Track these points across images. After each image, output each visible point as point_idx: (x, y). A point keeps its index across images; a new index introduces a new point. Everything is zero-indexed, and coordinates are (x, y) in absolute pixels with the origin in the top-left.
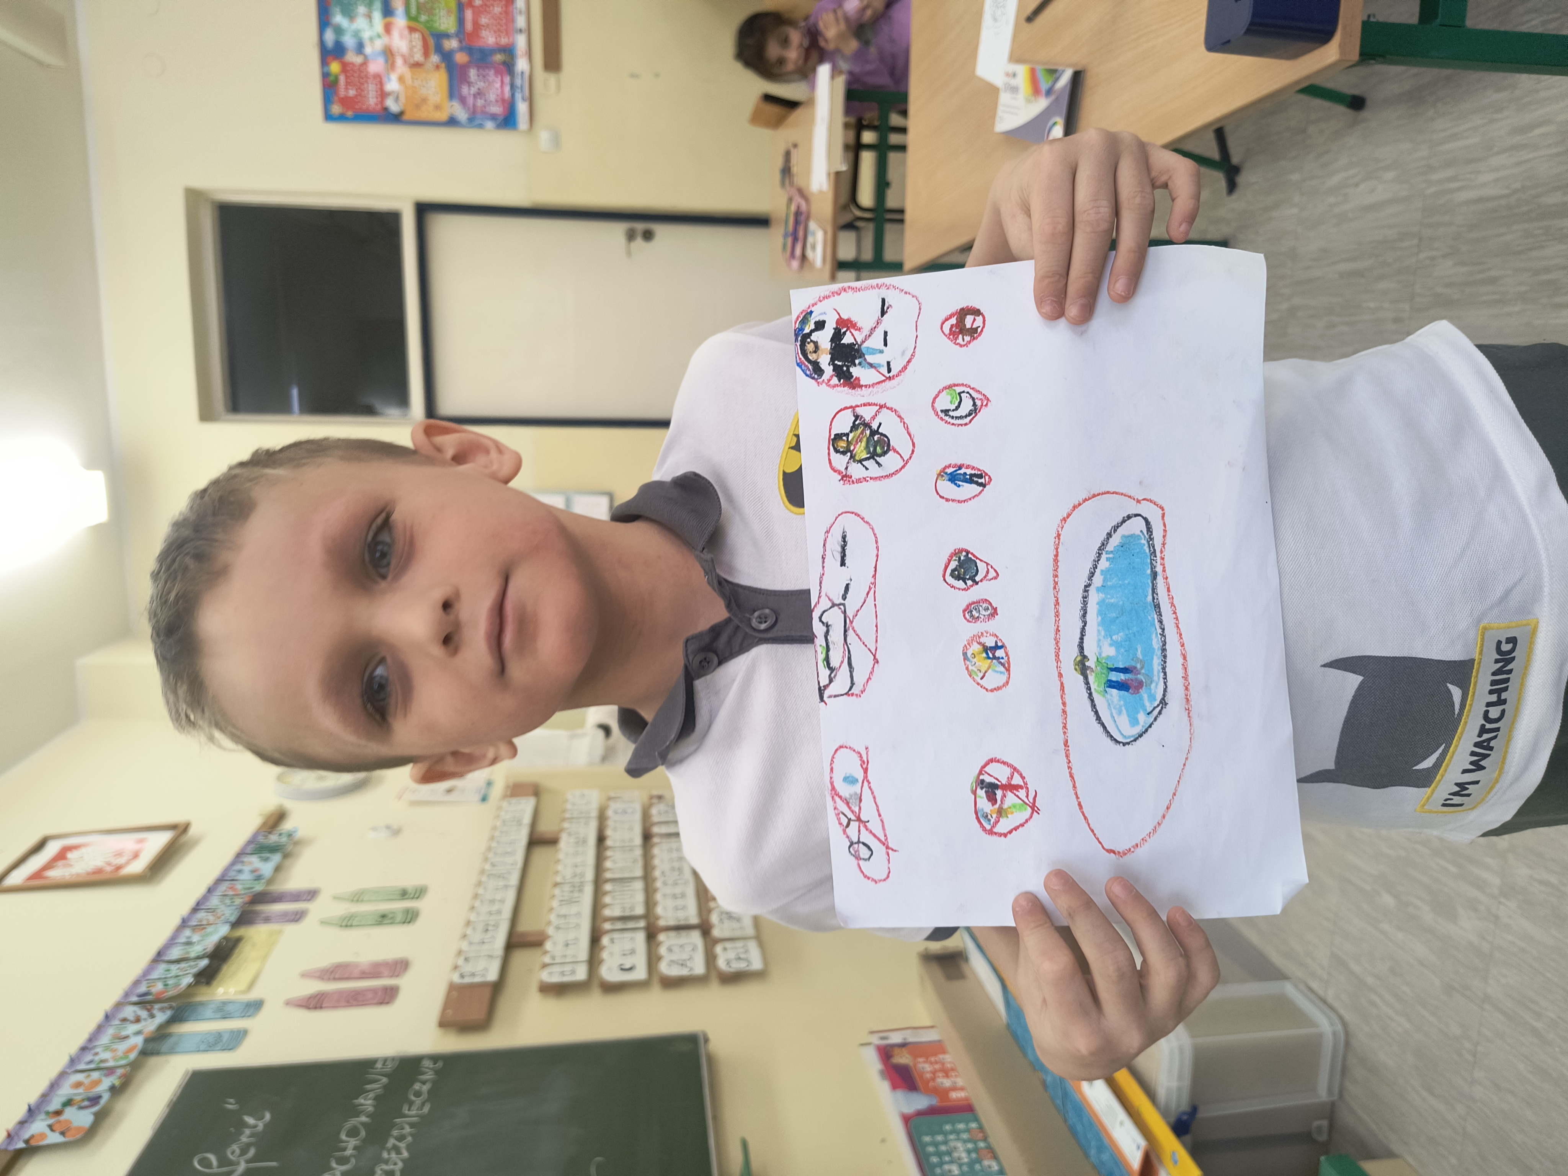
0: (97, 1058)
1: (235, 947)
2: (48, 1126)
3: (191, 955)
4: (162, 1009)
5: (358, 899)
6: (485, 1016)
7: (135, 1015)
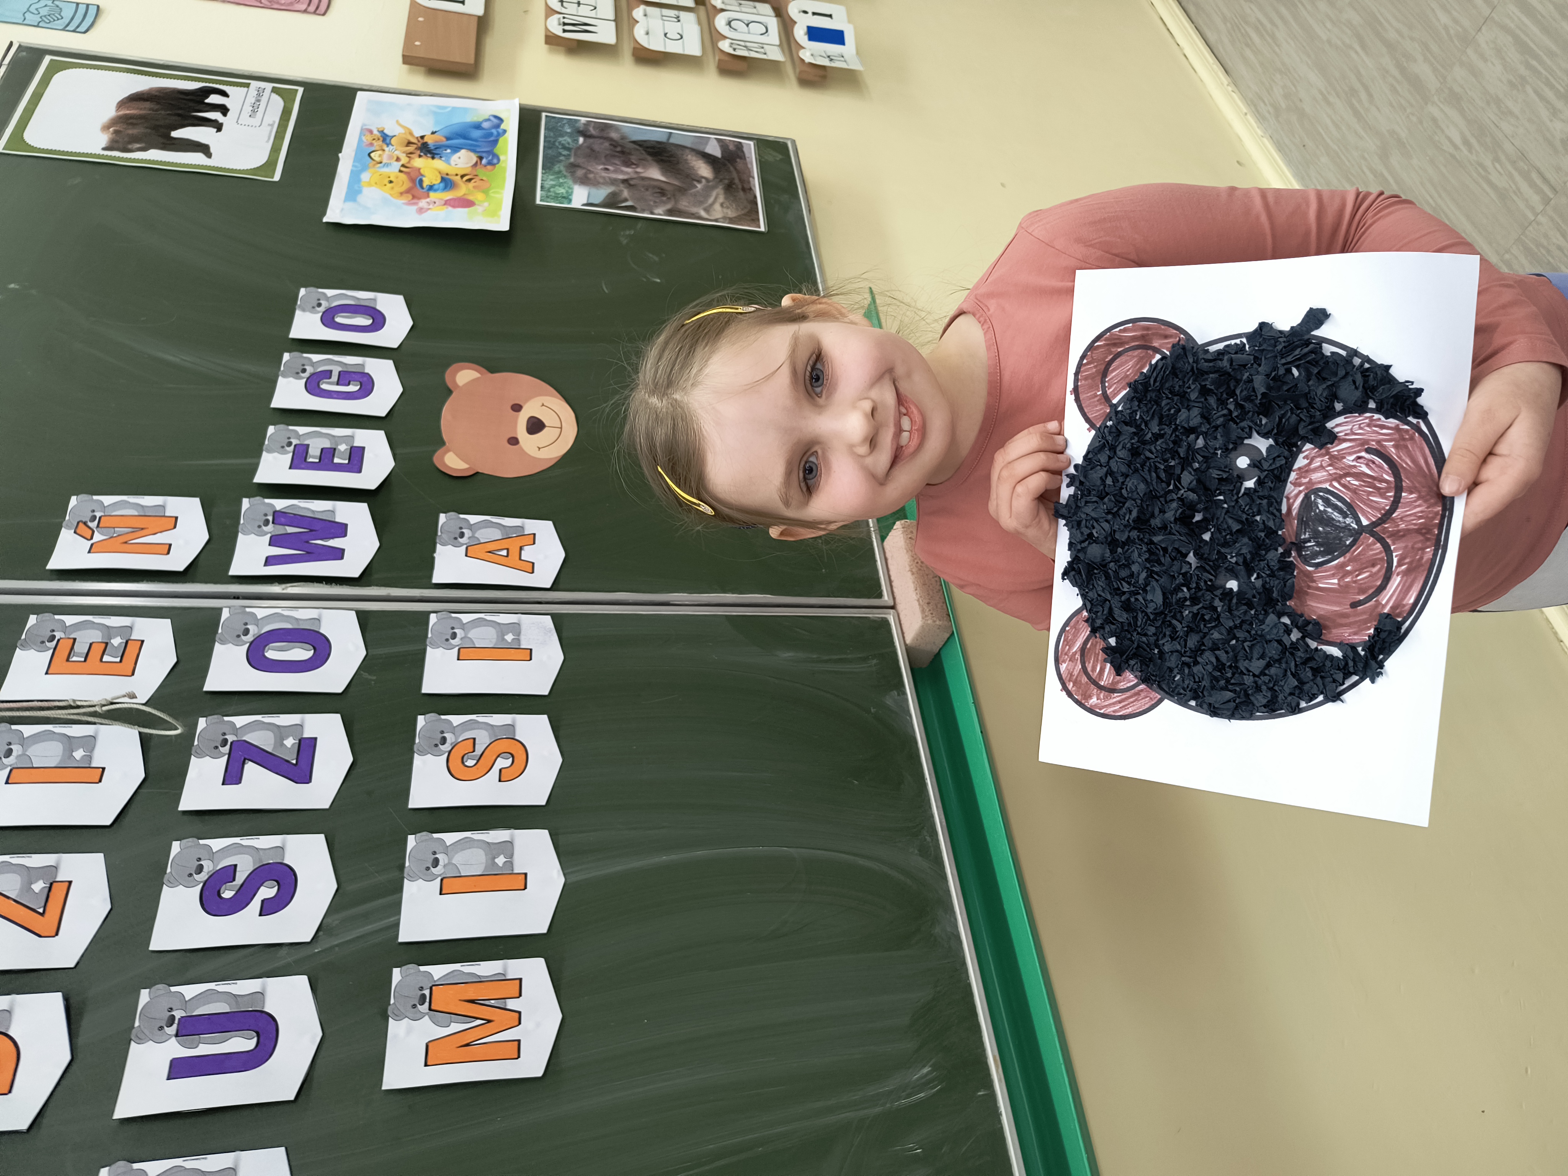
6: (472, 62)
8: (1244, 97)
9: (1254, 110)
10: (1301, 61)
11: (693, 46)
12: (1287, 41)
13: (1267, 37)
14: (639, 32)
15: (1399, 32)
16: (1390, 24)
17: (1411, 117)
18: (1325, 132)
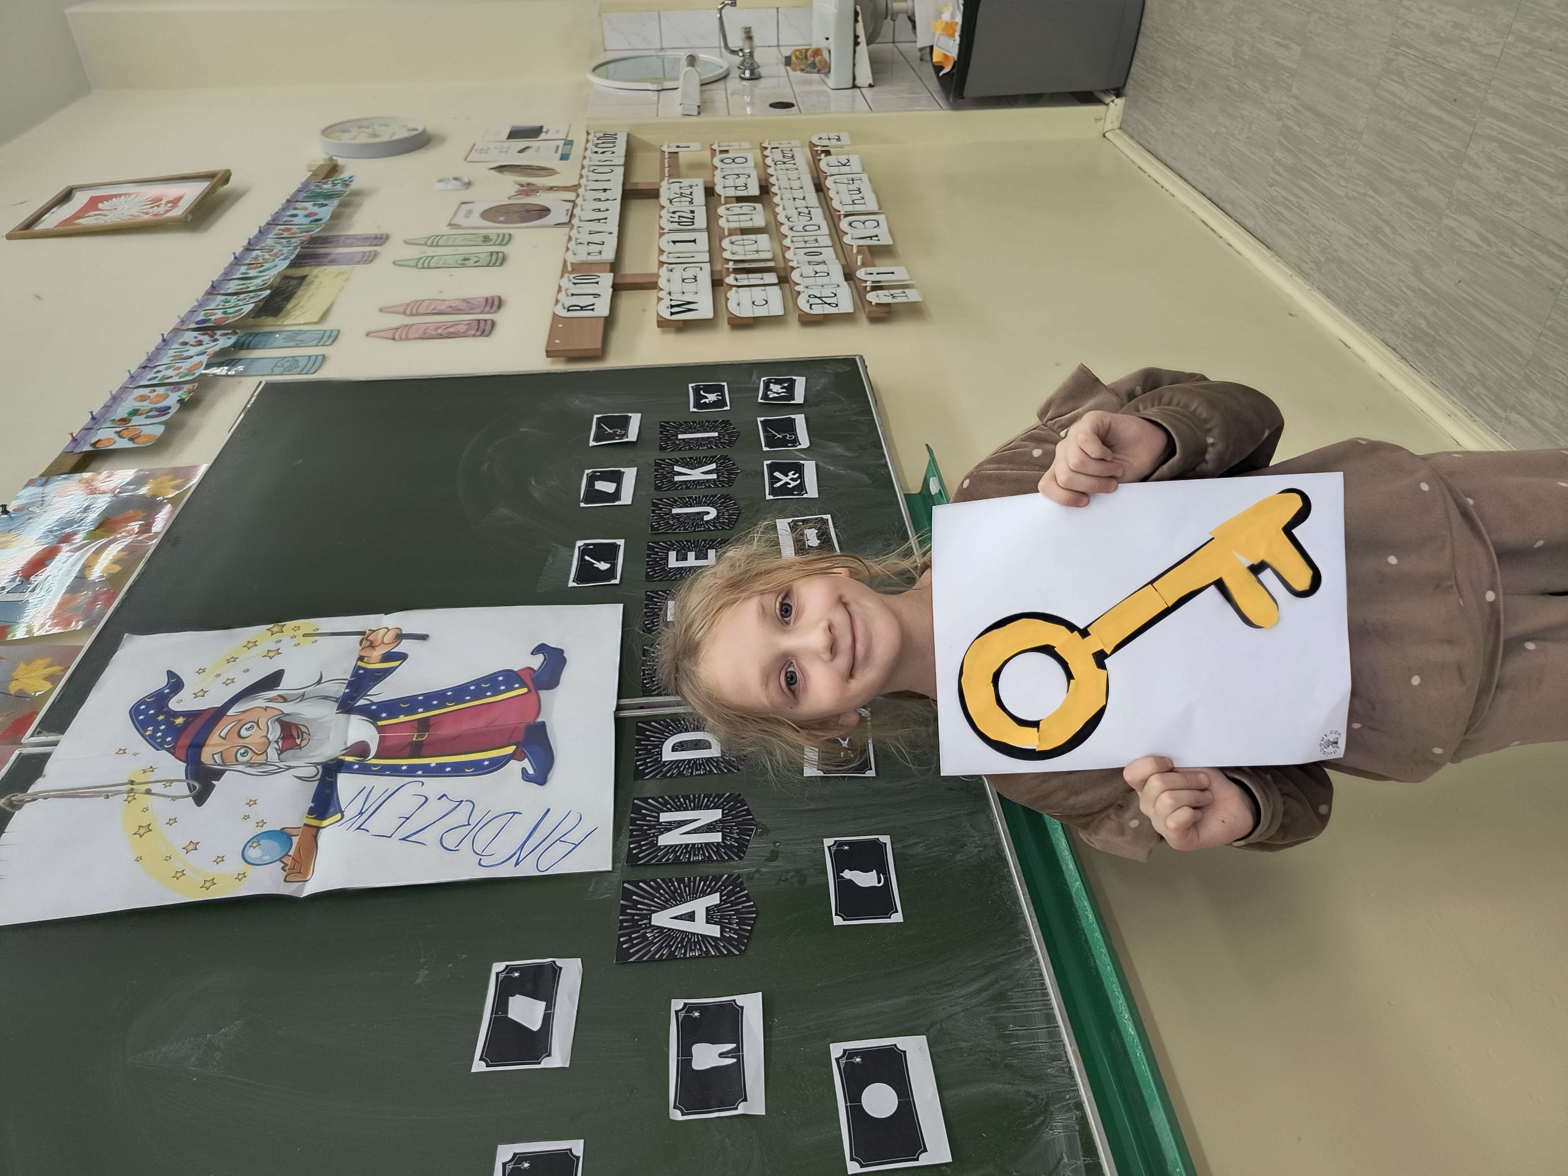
0: (160, 375)
1: (300, 285)
2: (116, 432)
3: (250, 289)
4: (225, 334)
5: (434, 244)
6: (599, 346)
7: (196, 340)
8: (1288, 263)
9: (1298, 271)
10: (1329, 219)
11: (776, 308)
12: (1312, 207)
13: (1295, 209)
14: (732, 307)
15: (1402, 170)
16: (1394, 166)
17: (1431, 233)
18: (1364, 271)
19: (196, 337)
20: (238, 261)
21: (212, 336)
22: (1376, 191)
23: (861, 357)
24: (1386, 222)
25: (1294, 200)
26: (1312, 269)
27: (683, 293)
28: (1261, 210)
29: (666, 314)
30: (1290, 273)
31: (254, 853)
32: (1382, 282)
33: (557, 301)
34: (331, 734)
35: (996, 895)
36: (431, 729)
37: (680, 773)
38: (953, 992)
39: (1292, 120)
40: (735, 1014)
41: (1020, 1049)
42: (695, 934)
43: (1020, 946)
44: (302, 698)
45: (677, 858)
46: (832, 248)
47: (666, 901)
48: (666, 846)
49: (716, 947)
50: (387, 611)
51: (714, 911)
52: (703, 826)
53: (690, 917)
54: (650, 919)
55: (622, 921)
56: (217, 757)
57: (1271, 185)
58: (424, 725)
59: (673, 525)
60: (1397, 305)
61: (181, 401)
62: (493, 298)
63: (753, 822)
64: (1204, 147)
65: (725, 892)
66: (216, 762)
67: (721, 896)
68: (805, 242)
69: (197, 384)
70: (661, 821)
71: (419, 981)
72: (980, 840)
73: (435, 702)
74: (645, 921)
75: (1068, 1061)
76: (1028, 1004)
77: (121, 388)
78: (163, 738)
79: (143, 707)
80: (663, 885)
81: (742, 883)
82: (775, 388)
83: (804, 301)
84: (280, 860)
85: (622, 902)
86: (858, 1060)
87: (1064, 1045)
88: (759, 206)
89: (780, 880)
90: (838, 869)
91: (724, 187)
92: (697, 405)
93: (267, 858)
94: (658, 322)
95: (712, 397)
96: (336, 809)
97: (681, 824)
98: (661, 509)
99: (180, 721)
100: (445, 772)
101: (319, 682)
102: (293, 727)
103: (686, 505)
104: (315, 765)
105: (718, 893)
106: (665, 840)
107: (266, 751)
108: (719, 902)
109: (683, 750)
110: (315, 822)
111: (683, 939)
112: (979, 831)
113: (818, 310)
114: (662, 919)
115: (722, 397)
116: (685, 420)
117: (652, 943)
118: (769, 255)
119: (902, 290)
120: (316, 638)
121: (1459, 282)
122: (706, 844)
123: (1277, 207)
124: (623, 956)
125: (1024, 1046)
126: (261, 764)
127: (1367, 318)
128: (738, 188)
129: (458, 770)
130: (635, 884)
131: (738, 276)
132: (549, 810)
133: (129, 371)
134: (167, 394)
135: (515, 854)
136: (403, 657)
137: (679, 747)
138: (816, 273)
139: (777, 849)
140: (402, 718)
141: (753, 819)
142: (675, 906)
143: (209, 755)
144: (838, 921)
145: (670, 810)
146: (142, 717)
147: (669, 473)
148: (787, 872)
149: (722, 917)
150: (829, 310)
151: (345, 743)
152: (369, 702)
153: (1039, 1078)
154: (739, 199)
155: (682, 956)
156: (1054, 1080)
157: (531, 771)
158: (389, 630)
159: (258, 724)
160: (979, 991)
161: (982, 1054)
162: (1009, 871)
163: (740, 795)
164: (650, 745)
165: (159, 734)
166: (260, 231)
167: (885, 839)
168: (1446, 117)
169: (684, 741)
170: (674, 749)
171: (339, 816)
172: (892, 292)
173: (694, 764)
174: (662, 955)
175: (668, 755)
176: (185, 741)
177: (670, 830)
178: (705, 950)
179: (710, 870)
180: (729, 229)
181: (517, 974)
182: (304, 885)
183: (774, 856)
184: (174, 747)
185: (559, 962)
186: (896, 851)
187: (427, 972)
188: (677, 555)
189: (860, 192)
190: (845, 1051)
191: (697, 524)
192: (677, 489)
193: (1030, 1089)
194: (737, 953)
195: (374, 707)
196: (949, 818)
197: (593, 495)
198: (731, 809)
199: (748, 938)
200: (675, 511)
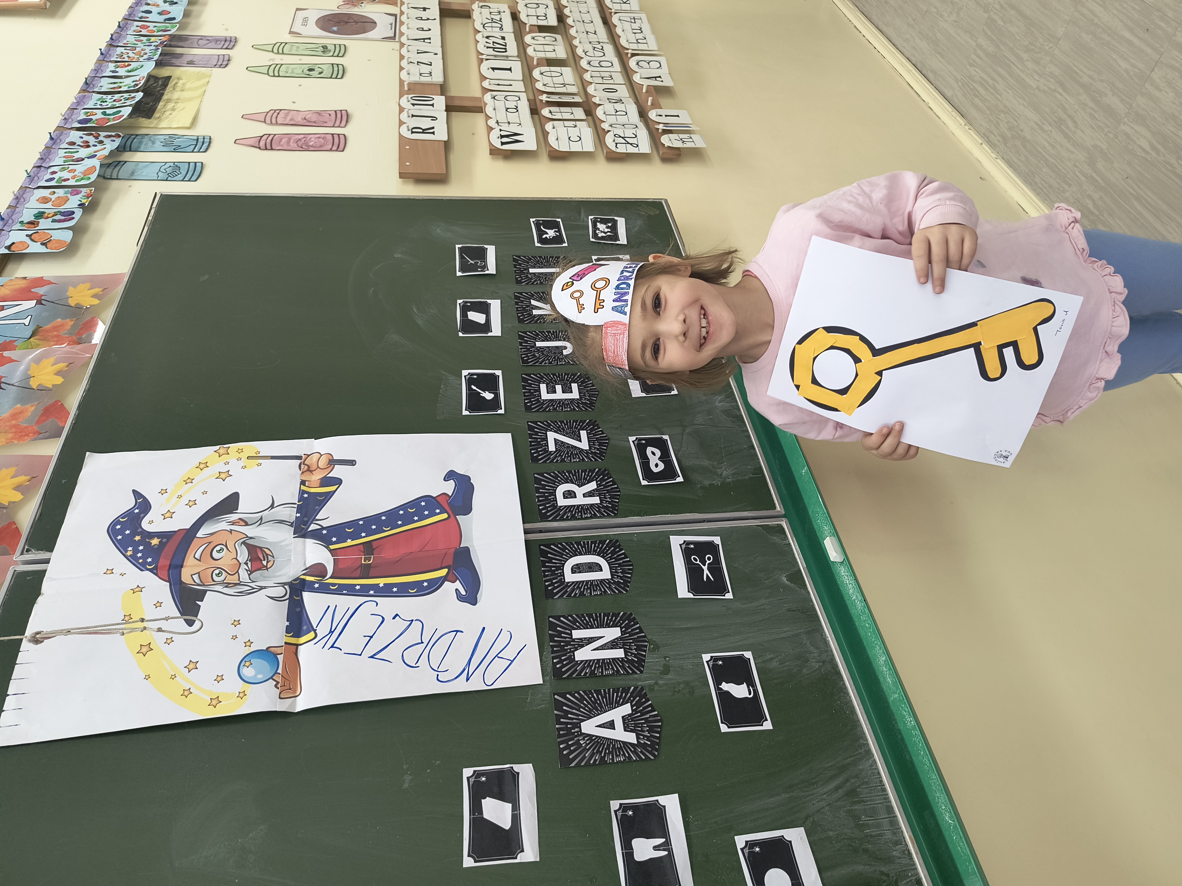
0: (56, 176)
1: (165, 85)
2: (27, 235)
3: (124, 89)
4: (109, 136)
5: (280, 51)
6: (445, 172)
7: (82, 140)
8: (978, 133)
9: (987, 140)
10: (1019, 104)
11: (588, 145)
12: (1006, 91)
13: (991, 90)
14: (552, 140)
15: (1090, 77)
16: (1085, 74)
17: (1108, 134)
18: (1044, 151)
19: (82, 138)
20: (104, 57)
21: (97, 138)
22: (1065, 89)
23: (666, 201)
24: (1071, 117)
25: (991, 82)
26: (999, 142)
27: (509, 123)
28: (960, 84)
29: (497, 143)
30: (981, 142)
31: (248, 672)
32: (1059, 164)
33: (401, 123)
34: (292, 556)
35: (837, 705)
36: (375, 552)
37: (582, 594)
38: (818, 790)
39: (998, 15)
40: (659, 812)
41: (871, 836)
42: (617, 741)
43: (861, 749)
44: (261, 521)
45: (592, 672)
46: (624, 86)
47: (590, 711)
48: (582, 661)
49: (635, 753)
50: (318, 436)
51: (628, 720)
52: (608, 643)
53: (611, 725)
54: (580, 727)
55: (559, 730)
56: (196, 577)
57: (971, 65)
58: (368, 548)
59: (539, 358)
60: (1070, 185)
61: (81, 205)
62: (341, 111)
63: (646, 639)
64: (914, 20)
65: (634, 702)
66: (195, 582)
67: (632, 706)
68: (602, 78)
69: (93, 189)
70: (574, 637)
71: (406, 786)
72: (819, 656)
73: (374, 527)
74: (576, 730)
75: (906, 845)
76: (873, 798)
77: (21, 186)
78: (144, 557)
79: (118, 527)
80: (585, 696)
81: (646, 694)
82: (601, 227)
83: (611, 140)
84: (271, 678)
85: (555, 712)
86: (758, 849)
87: (902, 832)
88: (558, 37)
89: (675, 691)
90: (717, 683)
91: (528, 16)
92: (542, 241)
93: (260, 677)
94: (490, 150)
95: (551, 233)
96: (308, 627)
97: (591, 640)
98: (526, 342)
99: (155, 541)
100: (393, 592)
101: (272, 506)
102: (258, 550)
103: (546, 339)
104: (283, 584)
105: (629, 704)
106: (581, 655)
107: (237, 572)
108: (631, 712)
109: (580, 572)
110: (293, 640)
111: (608, 746)
112: (817, 648)
113: (622, 149)
114: (589, 727)
115: (560, 234)
116: (533, 255)
117: (586, 750)
118: (573, 89)
119: (689, 135)
120: (260, 461)
121: (1127, 178)
122: (612, 659)
123: (974, 84)
124: (565, 761)
125: (874, 833)
126: (235, 584)
127: (1042, 190)
128: (539, 18)
129: (404, 590)
130: (563, 696)
131: (553, 109)
132: (484, 628)
133: (26, 171)
134: (67, 196)
135: (464, 670)
136: (338, 482)
137: (577, 569)
138: (617, 112)
139: (667, 663)
140: (349, 542)
141: (644, 636)
142: (598, 715)
143: (187, 576)
144: (724, 728)
145: (579, 628)
146: (120, 537)
147: (527, 306)
148: (679, 684)
149: (636, 725)
150: (631, 150)
151: (305, 564)
152: (320, 527)
153: (889, 860)
154: (542, 29)
155: (611, 761)
156: (899, 861)
157: (463, 593)
158: (321, 455)
159: (226, 546)
160: (837, 788)
161: (845, 841)
162: (844, 684)
163: (631, 614)
164: (554, 567)
165: (140, 555)
166: (119, 26)
167: (748, 655)
168: (1136, 41)
169: (580, 564)
170: (573, 572)
171: (312, 635)
172: (682, 136)
173: (591, 585)
174: (595, 760)
175: (570, 577)
176: (164, 562)
177: (582, 646)
178: (627, 755)
179: (619, 682)
180: (538, 59)
181: (484, 779)
182: (295, 701)
183: (666, 670)
184: (156, 568)
185: (517, 768)
186: (757, 666)
187: (411, 777)
188: (547, 387)
189: (642, 32)
190: (747, 842)
191: (558, 357)
192: (536, 322)
193: (883, 869)
194: (652, 758)
195: (325, 532)
196: (793, 636)
197: (469, 326)
198: (627, 626)
199: (658, 744)
200: (539, 344)
